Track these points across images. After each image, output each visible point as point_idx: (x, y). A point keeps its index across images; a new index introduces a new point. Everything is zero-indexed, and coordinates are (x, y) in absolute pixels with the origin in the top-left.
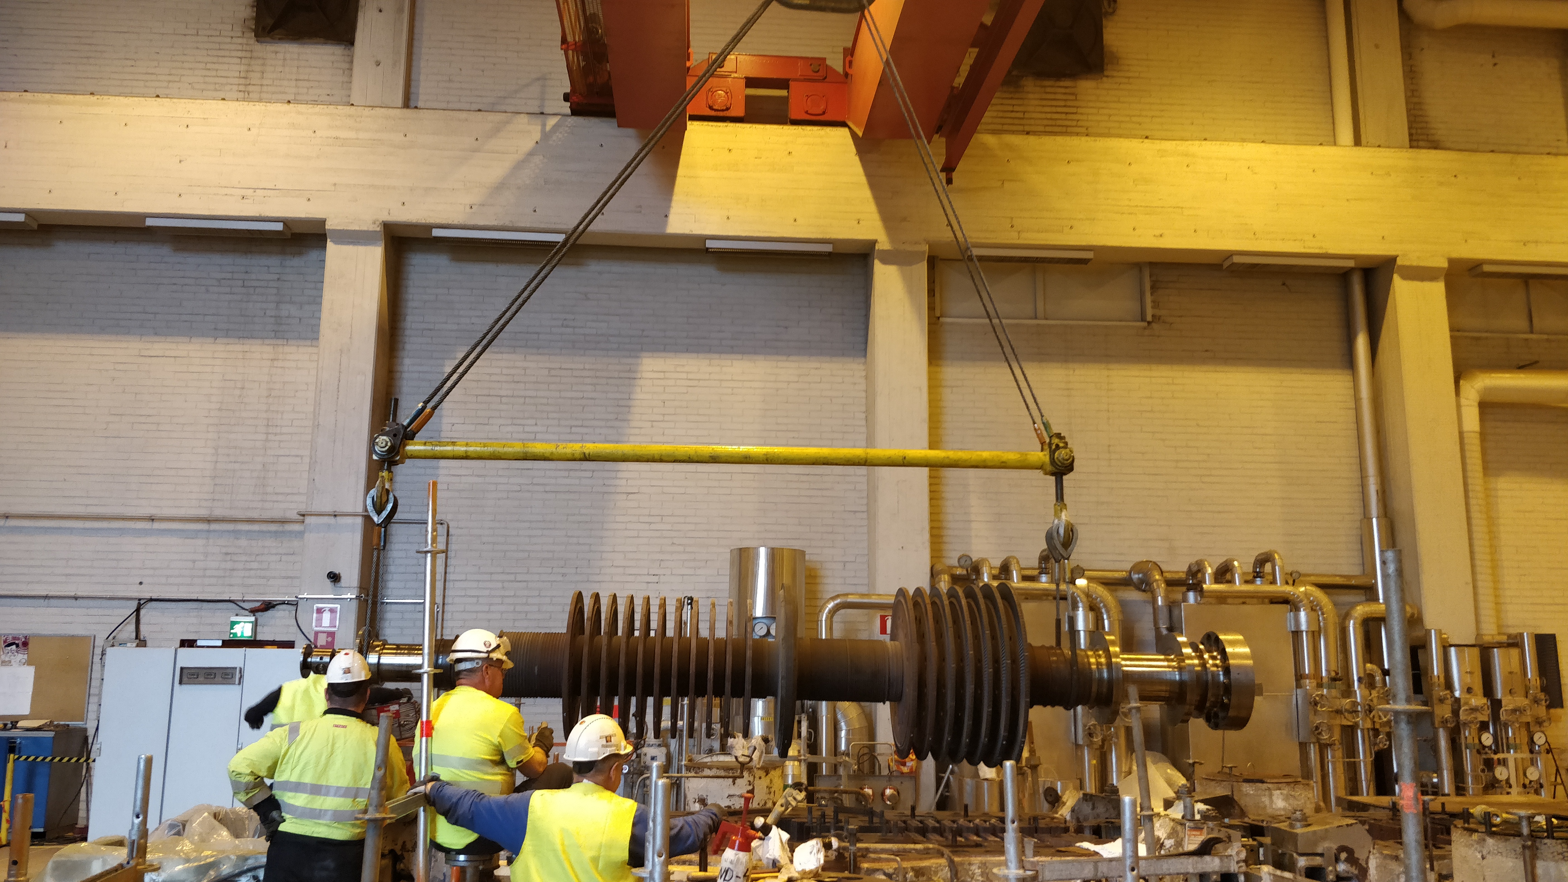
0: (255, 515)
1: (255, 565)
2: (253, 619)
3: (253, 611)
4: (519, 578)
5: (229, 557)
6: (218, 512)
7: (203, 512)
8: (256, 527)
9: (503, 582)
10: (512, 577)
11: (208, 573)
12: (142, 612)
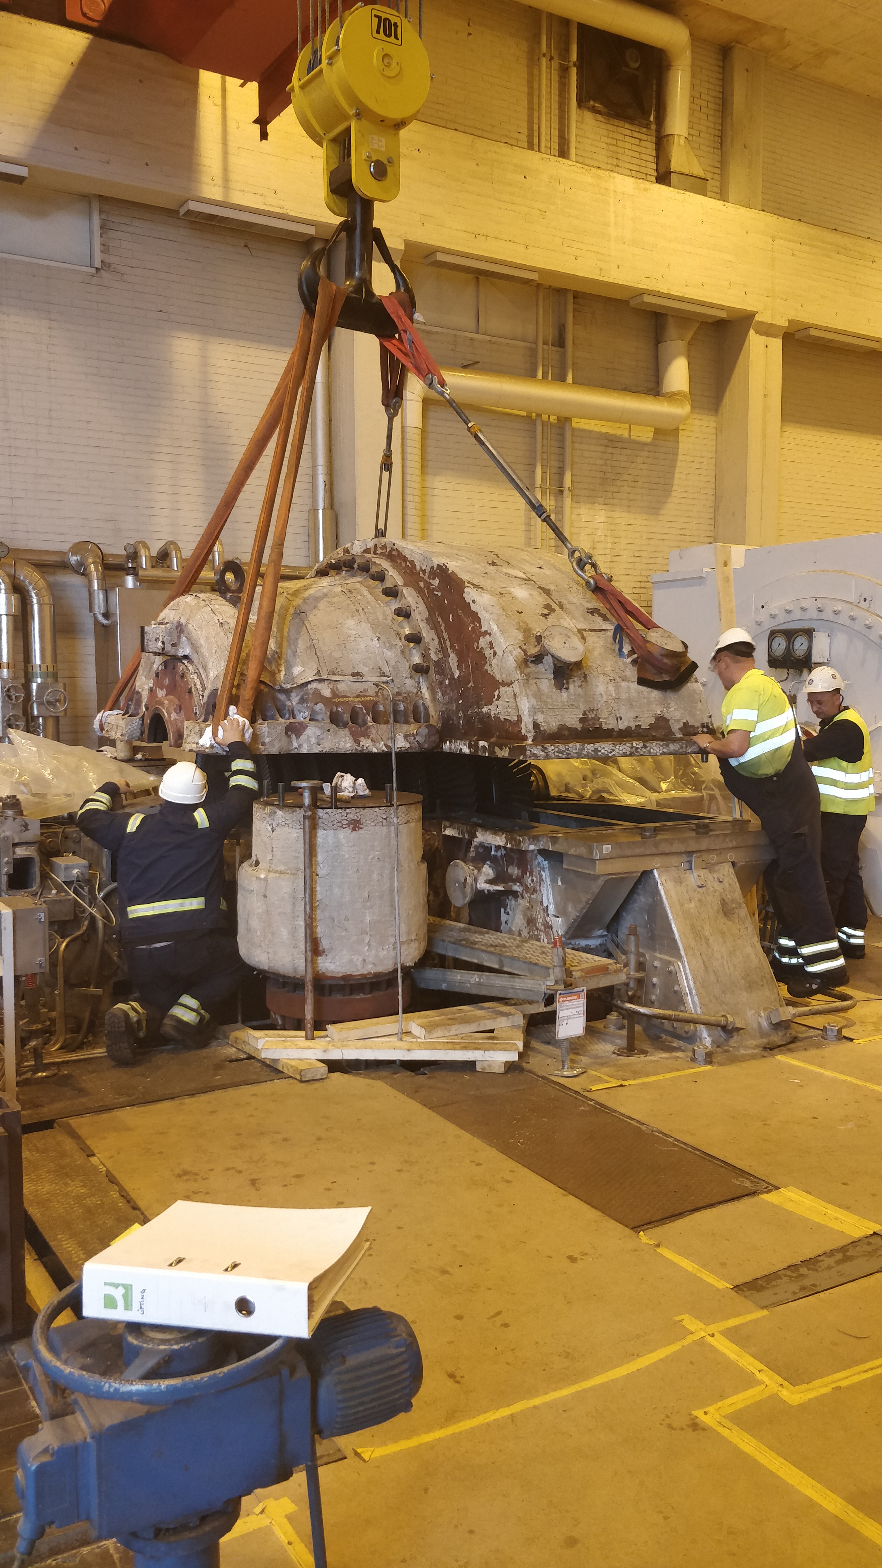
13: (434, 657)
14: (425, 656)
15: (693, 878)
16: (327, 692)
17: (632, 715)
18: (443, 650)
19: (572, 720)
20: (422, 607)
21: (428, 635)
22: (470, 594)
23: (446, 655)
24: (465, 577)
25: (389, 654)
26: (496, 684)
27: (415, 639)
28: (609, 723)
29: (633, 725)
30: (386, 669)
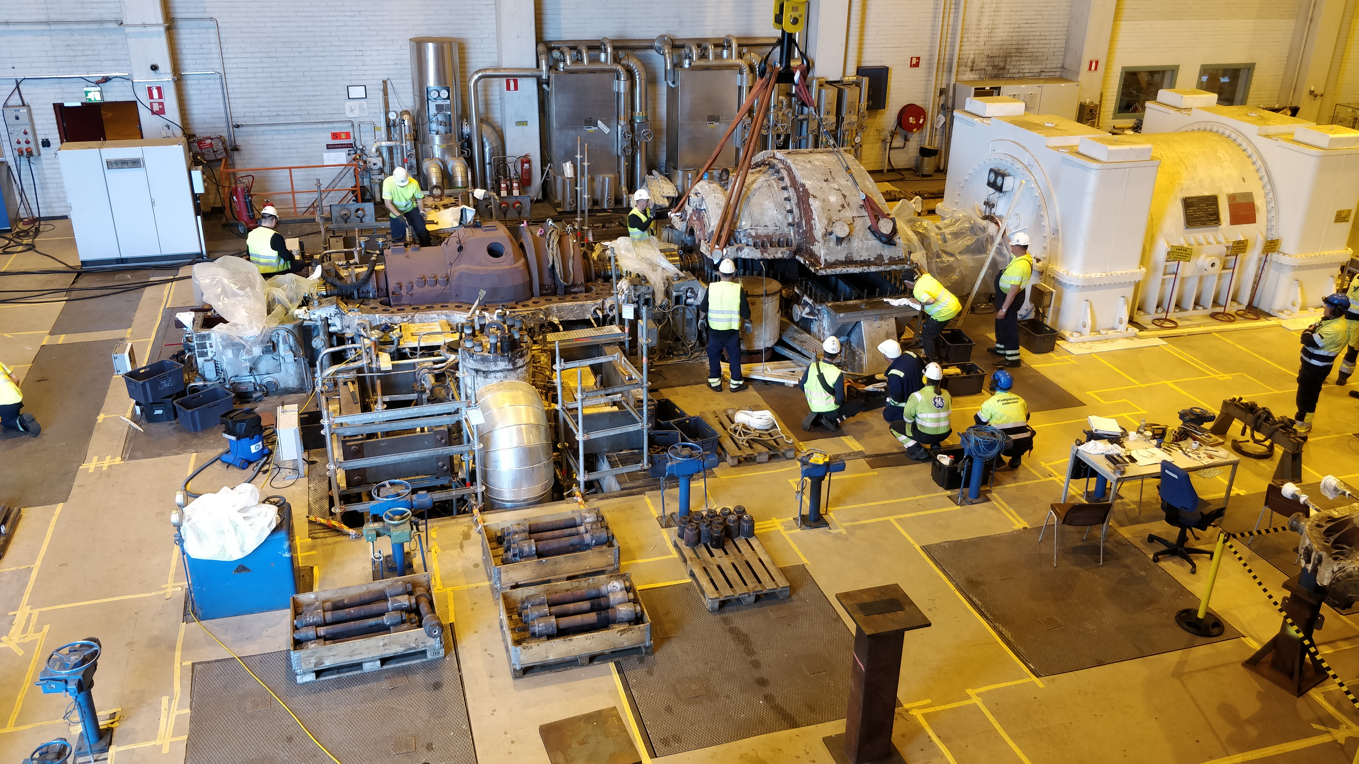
0: (80, 18)
1: (89, 52)
2: (99, 89)
3: (97, 83)
4: (271, 55)
5: (70, 48)
6: (54, 17)
7: (43, 18)
8: (83, 26)
9: (261, 58)
10: (266, 55)
11: (59, 59)
12: (21, 86)
13: (796, 221)
14: (794, 219)
15: (877, 324)
16: (754, 234)
17: (867, 254)
18: (801, 218)
19: (842, 258)
20: (795, 198)
21: (796, 211)
22: (811, 201)
23: (801, 220)
24: (811, 192)
25: (780, 217)
26: (815, 240)
27: (791, 211)
28: (856, 258)
29: (867, 258)
30: (778, 224)
